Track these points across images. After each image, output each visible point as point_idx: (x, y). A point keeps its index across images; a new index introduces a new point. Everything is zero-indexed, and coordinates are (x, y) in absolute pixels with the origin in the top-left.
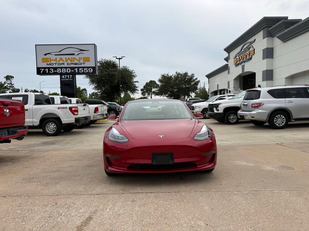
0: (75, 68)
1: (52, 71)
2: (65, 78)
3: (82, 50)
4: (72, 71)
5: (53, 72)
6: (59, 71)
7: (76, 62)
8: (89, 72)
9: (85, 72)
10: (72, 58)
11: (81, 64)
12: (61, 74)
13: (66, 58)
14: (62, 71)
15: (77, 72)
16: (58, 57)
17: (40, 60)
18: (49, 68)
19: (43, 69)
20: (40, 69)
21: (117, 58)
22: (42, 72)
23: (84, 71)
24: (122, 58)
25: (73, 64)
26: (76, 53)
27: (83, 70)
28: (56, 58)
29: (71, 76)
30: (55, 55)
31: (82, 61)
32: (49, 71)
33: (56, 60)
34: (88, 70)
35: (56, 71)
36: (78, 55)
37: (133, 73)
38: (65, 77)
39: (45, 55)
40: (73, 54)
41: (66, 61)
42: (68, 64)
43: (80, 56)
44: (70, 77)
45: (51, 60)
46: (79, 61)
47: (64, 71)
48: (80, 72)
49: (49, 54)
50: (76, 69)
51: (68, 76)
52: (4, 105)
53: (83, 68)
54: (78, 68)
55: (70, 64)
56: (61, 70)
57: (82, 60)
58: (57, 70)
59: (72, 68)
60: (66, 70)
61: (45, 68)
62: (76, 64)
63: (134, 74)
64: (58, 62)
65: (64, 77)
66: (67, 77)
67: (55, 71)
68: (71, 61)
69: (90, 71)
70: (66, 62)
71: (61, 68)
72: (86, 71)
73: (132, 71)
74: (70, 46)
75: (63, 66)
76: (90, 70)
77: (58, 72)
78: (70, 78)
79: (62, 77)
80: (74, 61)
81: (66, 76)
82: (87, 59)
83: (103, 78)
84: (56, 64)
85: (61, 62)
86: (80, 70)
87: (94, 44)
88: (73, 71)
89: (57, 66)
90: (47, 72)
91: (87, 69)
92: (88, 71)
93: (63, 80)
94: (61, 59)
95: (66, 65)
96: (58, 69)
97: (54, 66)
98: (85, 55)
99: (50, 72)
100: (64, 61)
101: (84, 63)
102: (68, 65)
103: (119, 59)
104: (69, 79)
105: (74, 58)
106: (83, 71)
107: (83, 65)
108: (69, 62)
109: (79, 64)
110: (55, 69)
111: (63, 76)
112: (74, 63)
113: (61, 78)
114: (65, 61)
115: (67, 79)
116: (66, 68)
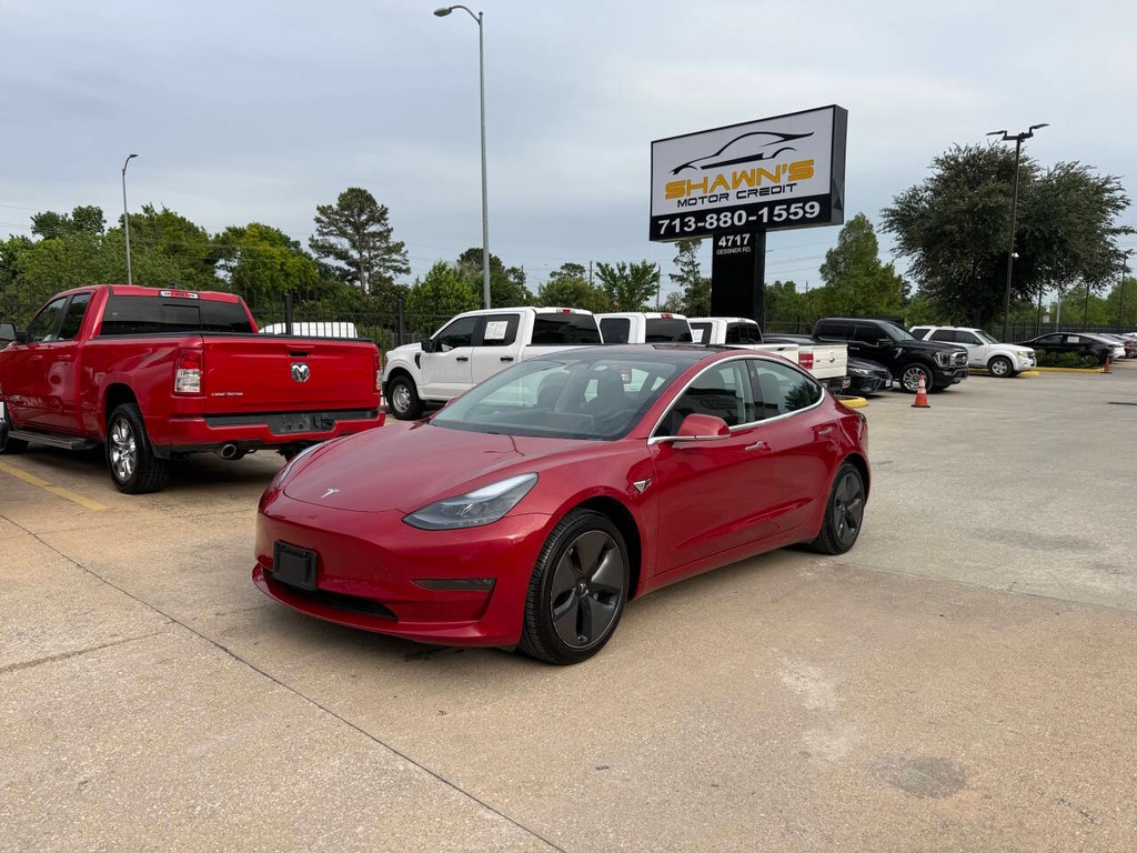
0: (762, 205)
1: (689, 227)
2: (727, 247)
3: (788, 137)
4: (751, 218)
5: (693, 227)
6: (711, 222)
7: (766, 183)
8: (808, 215)
9: (792, 217)
10: (753, 171)
11: (782, 189)
12: (717, 234)
13: (735, 174)
14: (721, 224)
15: (765, 220)
16: (713, 174)
17: (661, 191)
18: (682, 216)
19: (667, 222)
20: (660, 222)
21: (1006, 138)
22: (662, 232)
23: (789, 214)
24: (1030, 135)
25: (754, 192)
26: (768, 152)
27: (787, 210)
28: (706, 179)
29: (748, 236)
30: (703, 168)
31: (784, 180)
32: (683, 224)
33: (704, 185)
34: (803, 208)
35: (702, 224)
36: (774, 156)
37: (1110, 191)
38: (727, 241)
39: (676, 171)
40: (759, 157)
41: (736, 183)
42: (740, 195)
44: (743, 239)
45: (691, 187)
46: (777, 178)
47: (726, 220)
48: (776, 219)
49: (686, 166)
50: (765, 211)
51: (738, 238)
52: (293, 354)
53: (789, 202)
54: (771, 205)
55: (746, 194)
56: (718, 220)
57: (787, 174)
58: (706, 221)
59: (752, 209)
60: (732, 218)
61: (672, 217)
62: (764, 192)
63: (1118, 194)
64: (712, 190)
65: (724, 244)
66: (734, 242)
67: (699, 225)
68: (750, 182)
69: (811, 214)
70: (734, 189)
71: (718, 211)
72: (796, 214)
73: (1103, 185)
74: (749, 129)
75: (724, 203)
76: (812, 207)
77: (708, 226)
78: (742, 245)
79: (720, 244)
80: (759, 184)
81: (731, 238)
82: (803, 170)
83: (948, 227)
84: (703, 198)
85: (720, 190)
86: (776, 212)
87: (834, 106)
88: (755, 218)
89: (707, 206)
90: (677, 230)
91: (801, 205)
92: (805, 212)
93: (720, 252)
94: (721, 180)
95: (732, 201)
96: (708, 218)
97: (699, 207)
98: (799, 152)
99: (686, 229)
100: (727, 188)
101: (791, 185)
102: (738, 198)
103: (1021, 138)
104: (739, 250)
105: (761, 171)
106: (785, 214)
107: (787, 195)
108: (744, 186)
109: (774, 190)
110: (700, 216)
111: (724, 239)
112: (758, 188)
113: (716, 247)
114: (730, 184)
115: (734, 251)
116: (733, 209)
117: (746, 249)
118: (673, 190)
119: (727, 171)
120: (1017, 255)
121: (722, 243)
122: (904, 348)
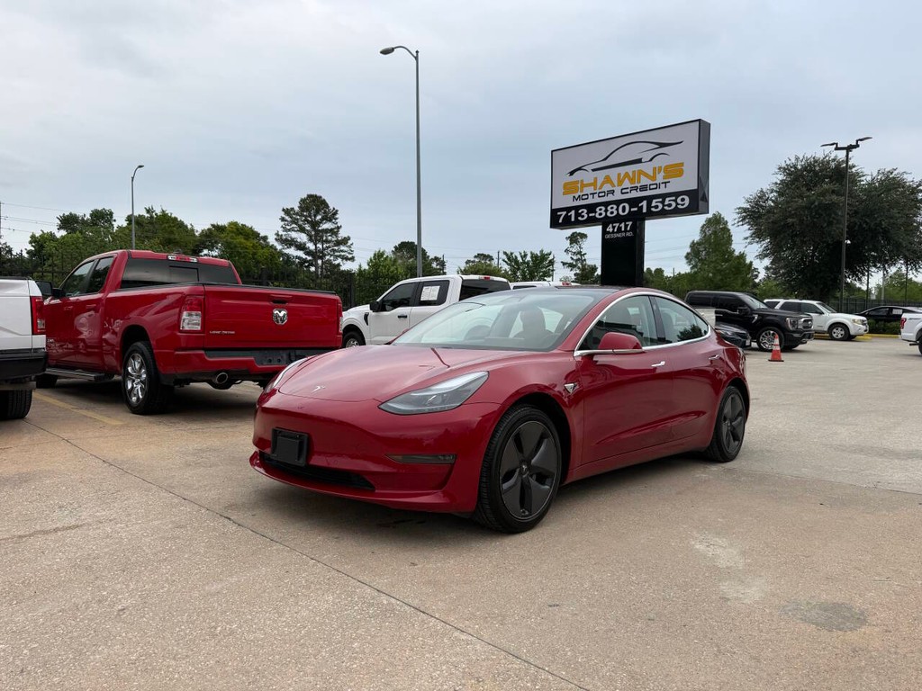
0: (642, 199)
1: (583, 217)
2: (613, 232)
3: (662, 145)
4: (633, 210)
5: (586, 216)
6: (600, 213)
7: (645, 181)
8: (679, 207)
9: (666, 208)
10: (634, 172)
11: (658, 186)
12: (605, 222)
13: (619, 175)
14: (609, 214)
15: (644, 210)
16: (601, 175)
17: (559, 189)
18: (577, 208)
19: (564, 213)
20: (559, 213)
21: (837, 149)
22: (560, 221)
23: (664, 205)
24: (857, 146)
25: (635, 188)
26: (646, 157)
27: (663, 202)
28: (596, 179)
29: (630, 223)
30: (593, 170)
31: (660, 179)
32: (577, 215)
33: (594, 184)
34: (675, 201)
35: (593, 214)
36: (651, 160)
38: (614, 227)
39: (572, 173)
40: (639, 161)
41: (620, 182)
42: (624, 191)
43: (659, 162)
44: (626, 226)
45: (583, 185)
46: (654, 178)
47: (612, 211)
48: (653, 209)
49: (580, 169)
50: (644, 203)
51: (623, 225)
52: (274, 302)
53: (664, 196)
54: (650, 199)
55: (628, 190)
56: (606, 211)
57: (662, 174)
58: (596, 212)
59: (634, 202)
60: (617, 209)
61: (568, 209)
62: (644, 188)
64: (600, 188)
66: (619, 228)
67: (591, 215)
68: (632, 180)
69: (682, 205)
70: (619, 186)
71: (606, 204)
72: (670, 205)
73: (918, 186)
74: (631, 139)
75: (610, 198)
76: (683, 200)
77: (597, 216)
78: (626, 231)
79: (608, 230)
80: (639, 182)
81: (617, 225)
82: (676, 171)
83: (790, 220)
84: (593, 194)
85: (607, 187)
86: (653, 204)
87: (699, 120)
88: (636, 209)
89: (597, 201)
90: (573, 219)
91: (674, 198)
92: (677, 204)
93: (608, 236)
94: (608, 180)
95: (618, 196)
96: (597, 210)
97: (591, 201)
98: (672, 156)
99: (580, 218)
100: (614, 186)
101: (665, 183)
102: (622, 193)
103: (849, 149)
104: (624, 234)
105: (641, 172)
106: (660, 206)
107: (662, 190)
108: (627, 184)
109: (652, 187)
110: (592, 208)
111: (611, 226)
112: (639, 185)
113: (604, 232)
114: (616, 183)
115: (619, 235)
116: (618, 203)
117: (628, 234)
118: (568, 189)
119: (613, 173)
120: (849, 242)
121: (610, 229)
122: (759, 315)
